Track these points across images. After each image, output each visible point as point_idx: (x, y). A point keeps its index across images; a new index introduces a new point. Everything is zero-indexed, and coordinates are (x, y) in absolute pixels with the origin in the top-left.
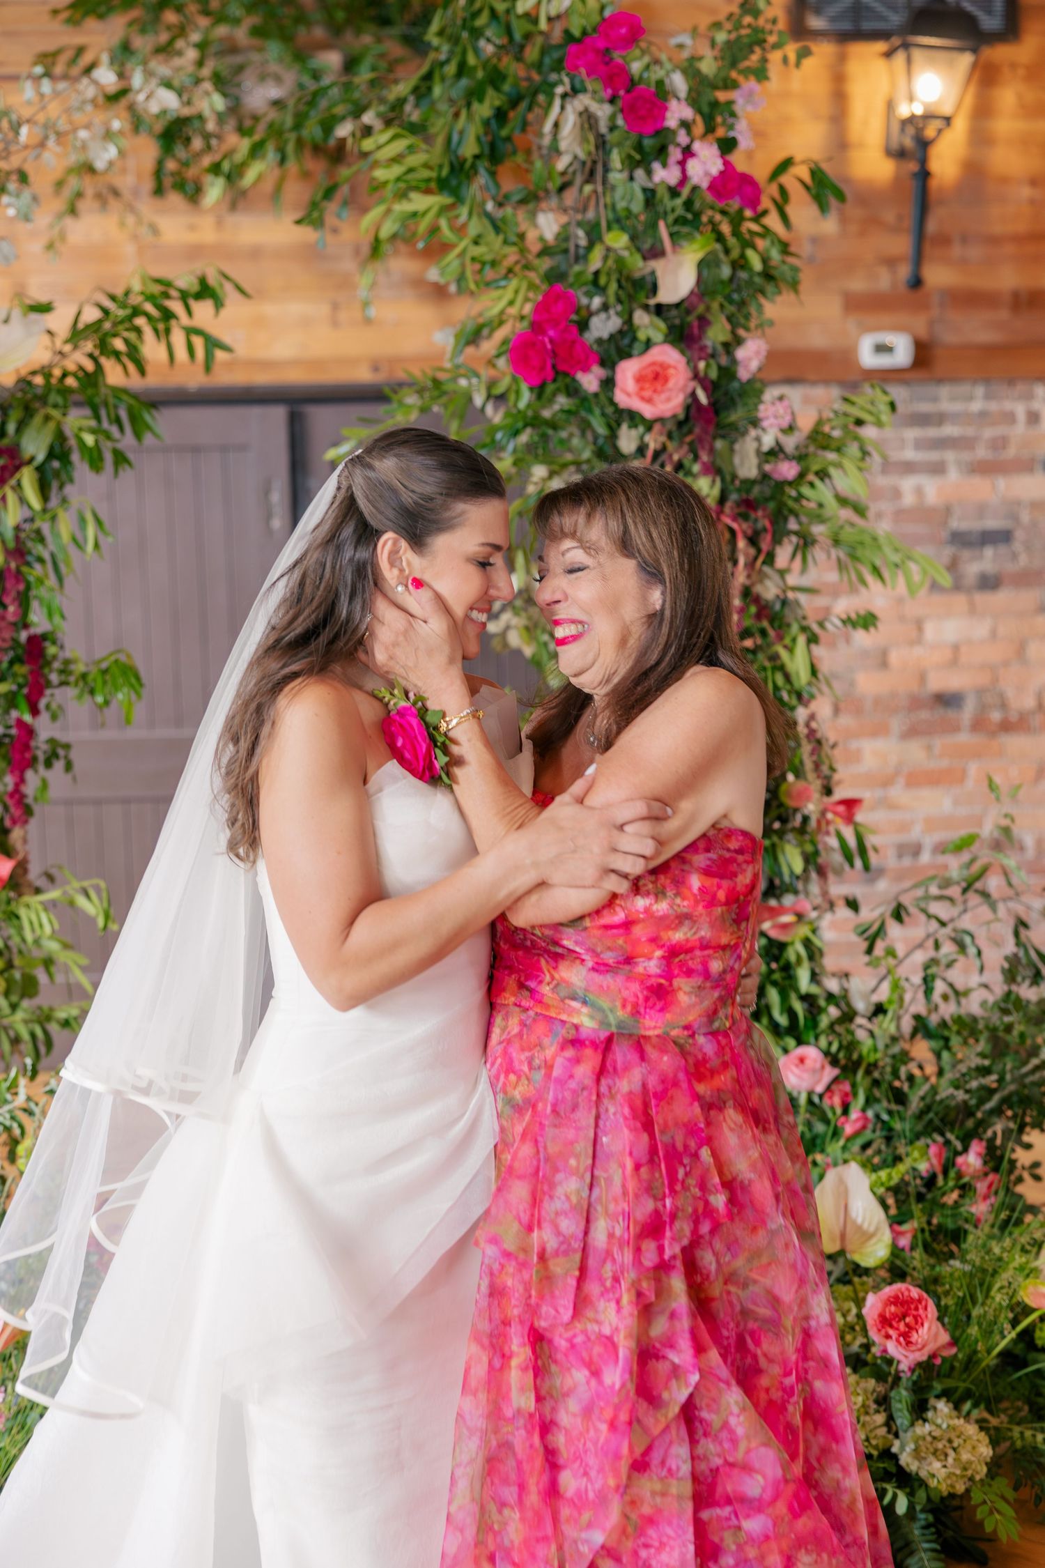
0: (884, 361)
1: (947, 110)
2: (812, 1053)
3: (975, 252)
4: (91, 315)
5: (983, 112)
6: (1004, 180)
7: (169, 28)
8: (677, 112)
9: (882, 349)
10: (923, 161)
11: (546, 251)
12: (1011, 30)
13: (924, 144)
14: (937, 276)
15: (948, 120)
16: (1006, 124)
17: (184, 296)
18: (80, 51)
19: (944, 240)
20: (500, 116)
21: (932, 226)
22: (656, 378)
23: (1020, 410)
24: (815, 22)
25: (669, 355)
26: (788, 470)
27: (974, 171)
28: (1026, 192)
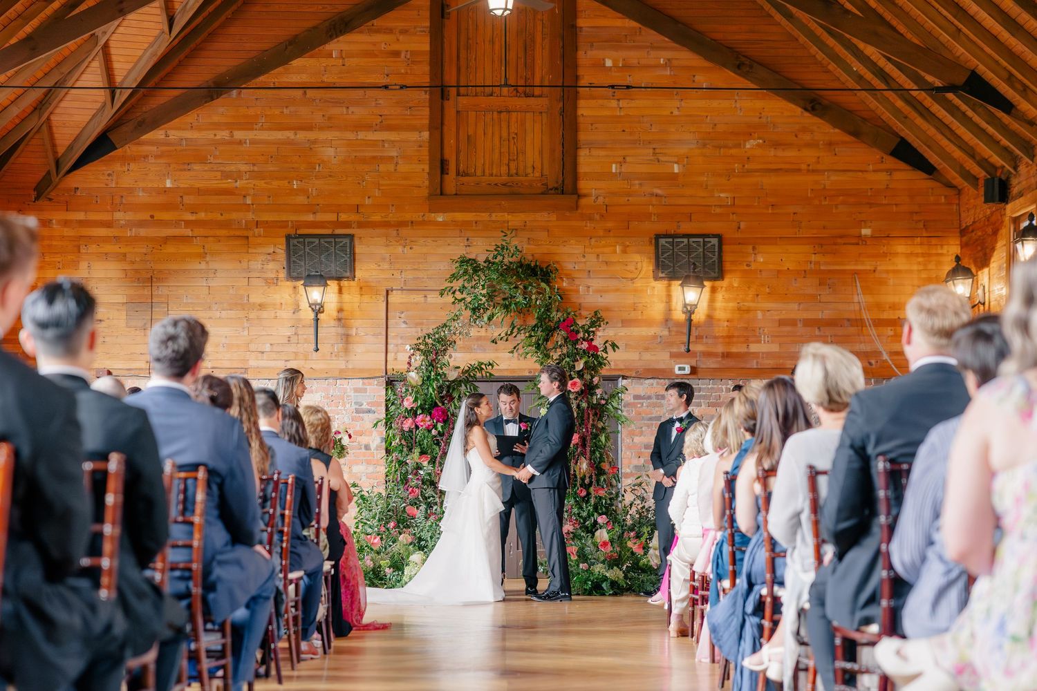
0: (682, 372)
1: (696, 303)
2: (604, 516)
3: (710, 341)
4: (466, 368)
5: (712, 301)
6: (719, 320)
7: (475, 281)
8: (581, 335)
9: (680, 369)
10: (690, 317)
11: (555, 360)
12: (721, 276)
13: (691, 313)
14: (696, 348)
15: (696, 306)
16: (719, 304)
17: (485, 365)
18: (452, 287)
19: (699, 337)
20: (548, 335)
21: (694, 333)
22: (574, 384)
23: (724, 387)
24: (661, 275)
25: (577, 380)
26: (603, 402)
27: (710, 317)
28: (726, 324)
